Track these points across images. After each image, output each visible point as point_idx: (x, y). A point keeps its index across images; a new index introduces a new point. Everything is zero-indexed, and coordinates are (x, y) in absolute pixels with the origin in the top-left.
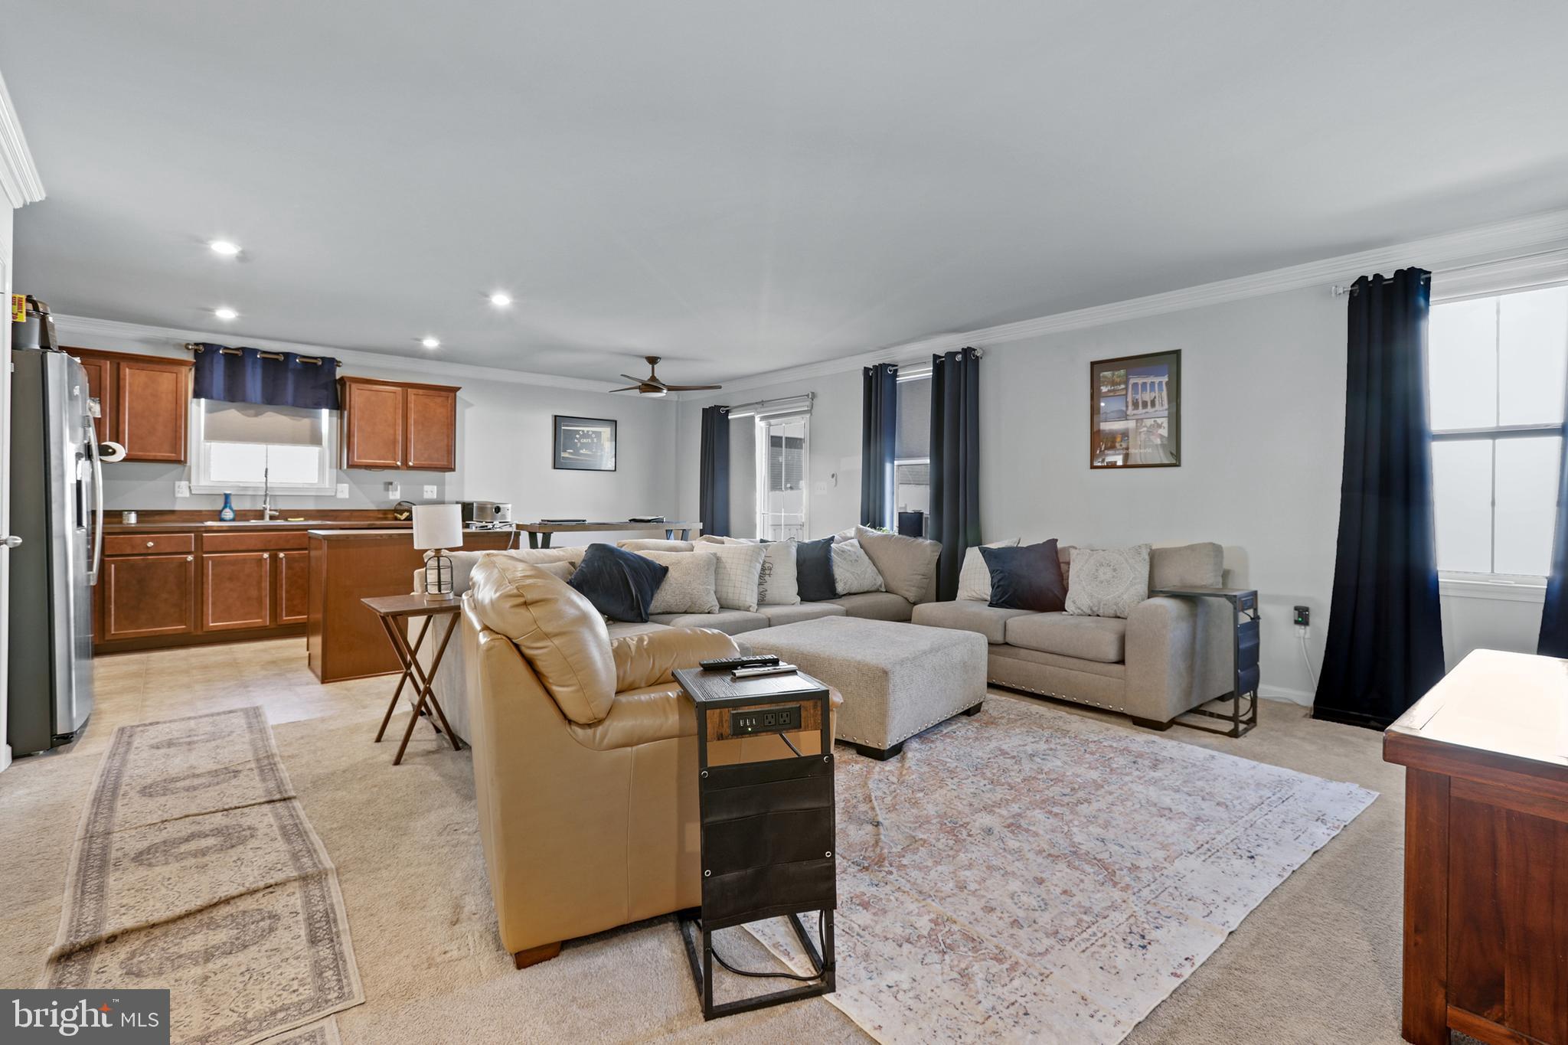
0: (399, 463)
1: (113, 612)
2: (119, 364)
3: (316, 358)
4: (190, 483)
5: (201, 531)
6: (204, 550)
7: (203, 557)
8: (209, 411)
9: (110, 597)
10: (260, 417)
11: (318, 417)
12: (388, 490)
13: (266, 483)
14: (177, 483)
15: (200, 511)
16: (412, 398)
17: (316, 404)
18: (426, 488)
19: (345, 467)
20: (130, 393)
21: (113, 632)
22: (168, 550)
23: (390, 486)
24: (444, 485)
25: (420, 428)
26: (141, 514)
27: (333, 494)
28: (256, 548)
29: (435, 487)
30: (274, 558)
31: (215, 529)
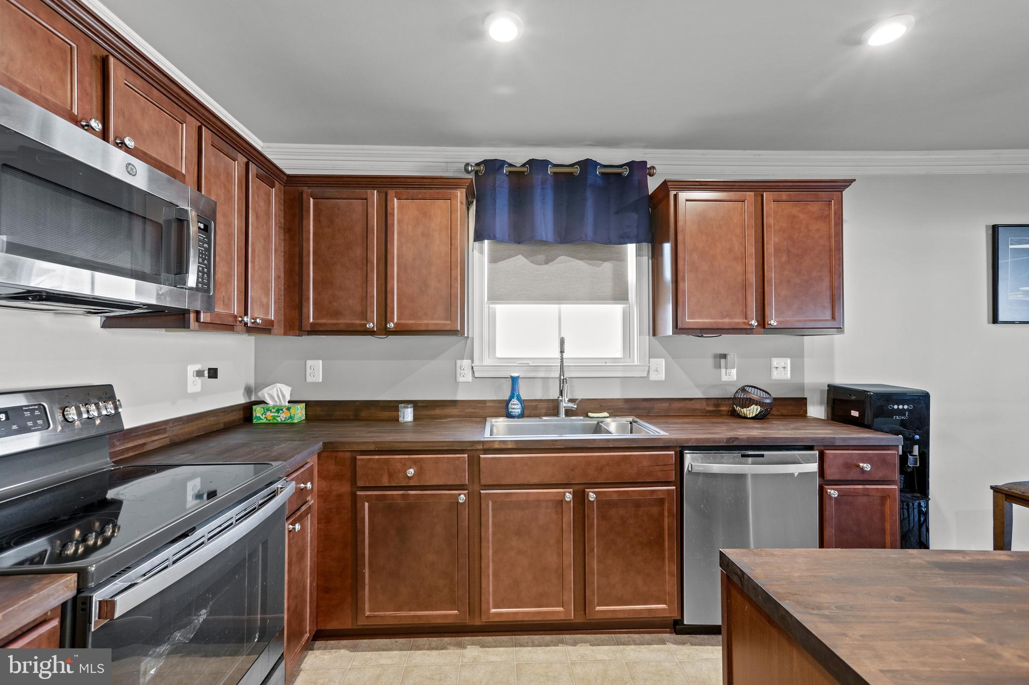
0: (754, 323)
1: (367, 581)
2: (386, 194)
3: (621, 166)
4: (473, 362)
5: (477, 450)
6: (483, 482)
7: (480, 492)
8: (494, 260)
9: (364, 555)
10: (551, 263)
11: (621, 259)
12: (718, 366)
13: (562, 359)
14: (459, 362)
15: (484, 402)
16: (770, 206)
17: (622, 237)
18: (775, 362)
19: (669, 331)
20: (399, 234)
21: (367, 613)
22: (435, 482)
23: (723, 361)
24: (803, 357)
25: (784, 258)
26: (418, 406)
27: (645, 375)
28: (554, 481)
29: (789, 361)
30: (580, 497)
31: (496, 446)
